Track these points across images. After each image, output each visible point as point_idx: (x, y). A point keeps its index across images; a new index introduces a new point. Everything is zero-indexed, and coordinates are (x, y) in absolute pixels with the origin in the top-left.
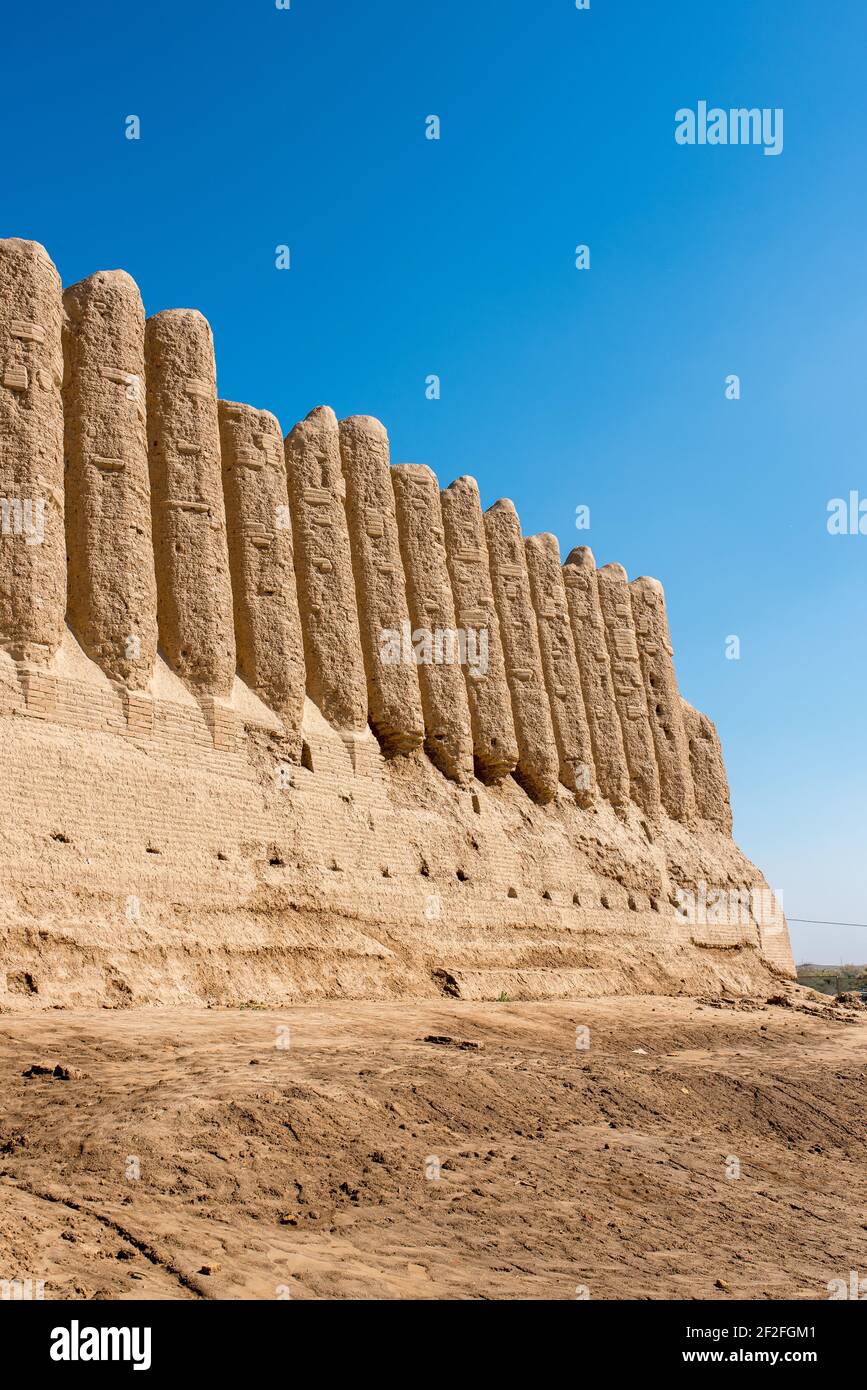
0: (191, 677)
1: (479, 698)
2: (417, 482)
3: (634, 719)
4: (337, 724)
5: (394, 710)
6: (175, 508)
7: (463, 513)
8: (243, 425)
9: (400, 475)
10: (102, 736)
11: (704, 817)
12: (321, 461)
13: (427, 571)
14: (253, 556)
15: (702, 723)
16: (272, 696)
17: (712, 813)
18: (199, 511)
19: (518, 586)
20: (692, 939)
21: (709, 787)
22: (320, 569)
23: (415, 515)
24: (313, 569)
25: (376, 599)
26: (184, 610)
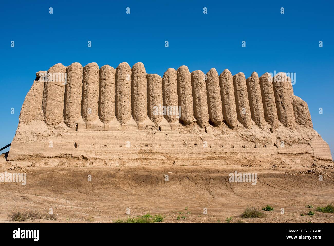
0: (136, 120)
1: (212, 111)
2: (196, 74)
3: (269, 106)
4: (169, 122)
5: (184, 118)
6: (134, 95)
7: (210, 76)
8: (150, 77)
9: (193, 73)
10: (118, 131)
11: (301, 124)
12: (168, 78)
13: (197, 90)
14: (151, 98)
15: (301, 103)
16: (153, 120)
17: (303, 123)
18: (138, 95)
19: (227, 87)
20: (278, 152)
21: (302, 117)
22: (167, 97)
23: (195, 80)
24: (166, 97)
25: (182, 99)
26: (135, 110)
